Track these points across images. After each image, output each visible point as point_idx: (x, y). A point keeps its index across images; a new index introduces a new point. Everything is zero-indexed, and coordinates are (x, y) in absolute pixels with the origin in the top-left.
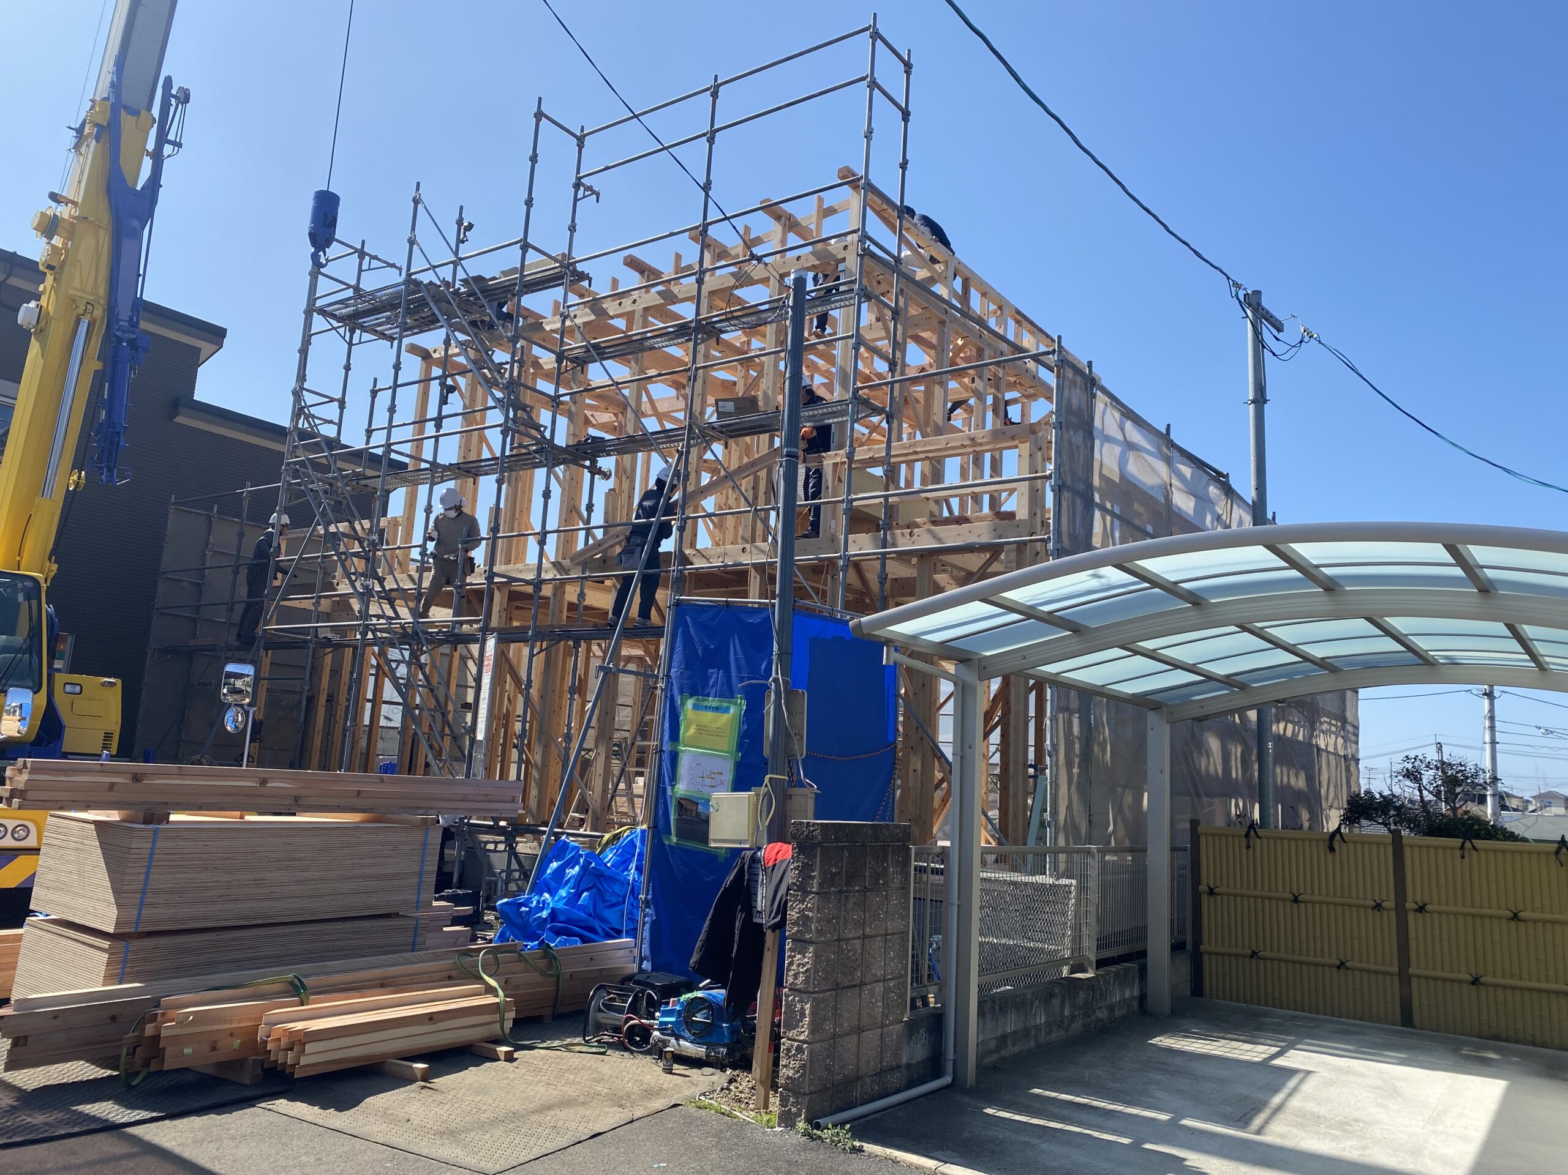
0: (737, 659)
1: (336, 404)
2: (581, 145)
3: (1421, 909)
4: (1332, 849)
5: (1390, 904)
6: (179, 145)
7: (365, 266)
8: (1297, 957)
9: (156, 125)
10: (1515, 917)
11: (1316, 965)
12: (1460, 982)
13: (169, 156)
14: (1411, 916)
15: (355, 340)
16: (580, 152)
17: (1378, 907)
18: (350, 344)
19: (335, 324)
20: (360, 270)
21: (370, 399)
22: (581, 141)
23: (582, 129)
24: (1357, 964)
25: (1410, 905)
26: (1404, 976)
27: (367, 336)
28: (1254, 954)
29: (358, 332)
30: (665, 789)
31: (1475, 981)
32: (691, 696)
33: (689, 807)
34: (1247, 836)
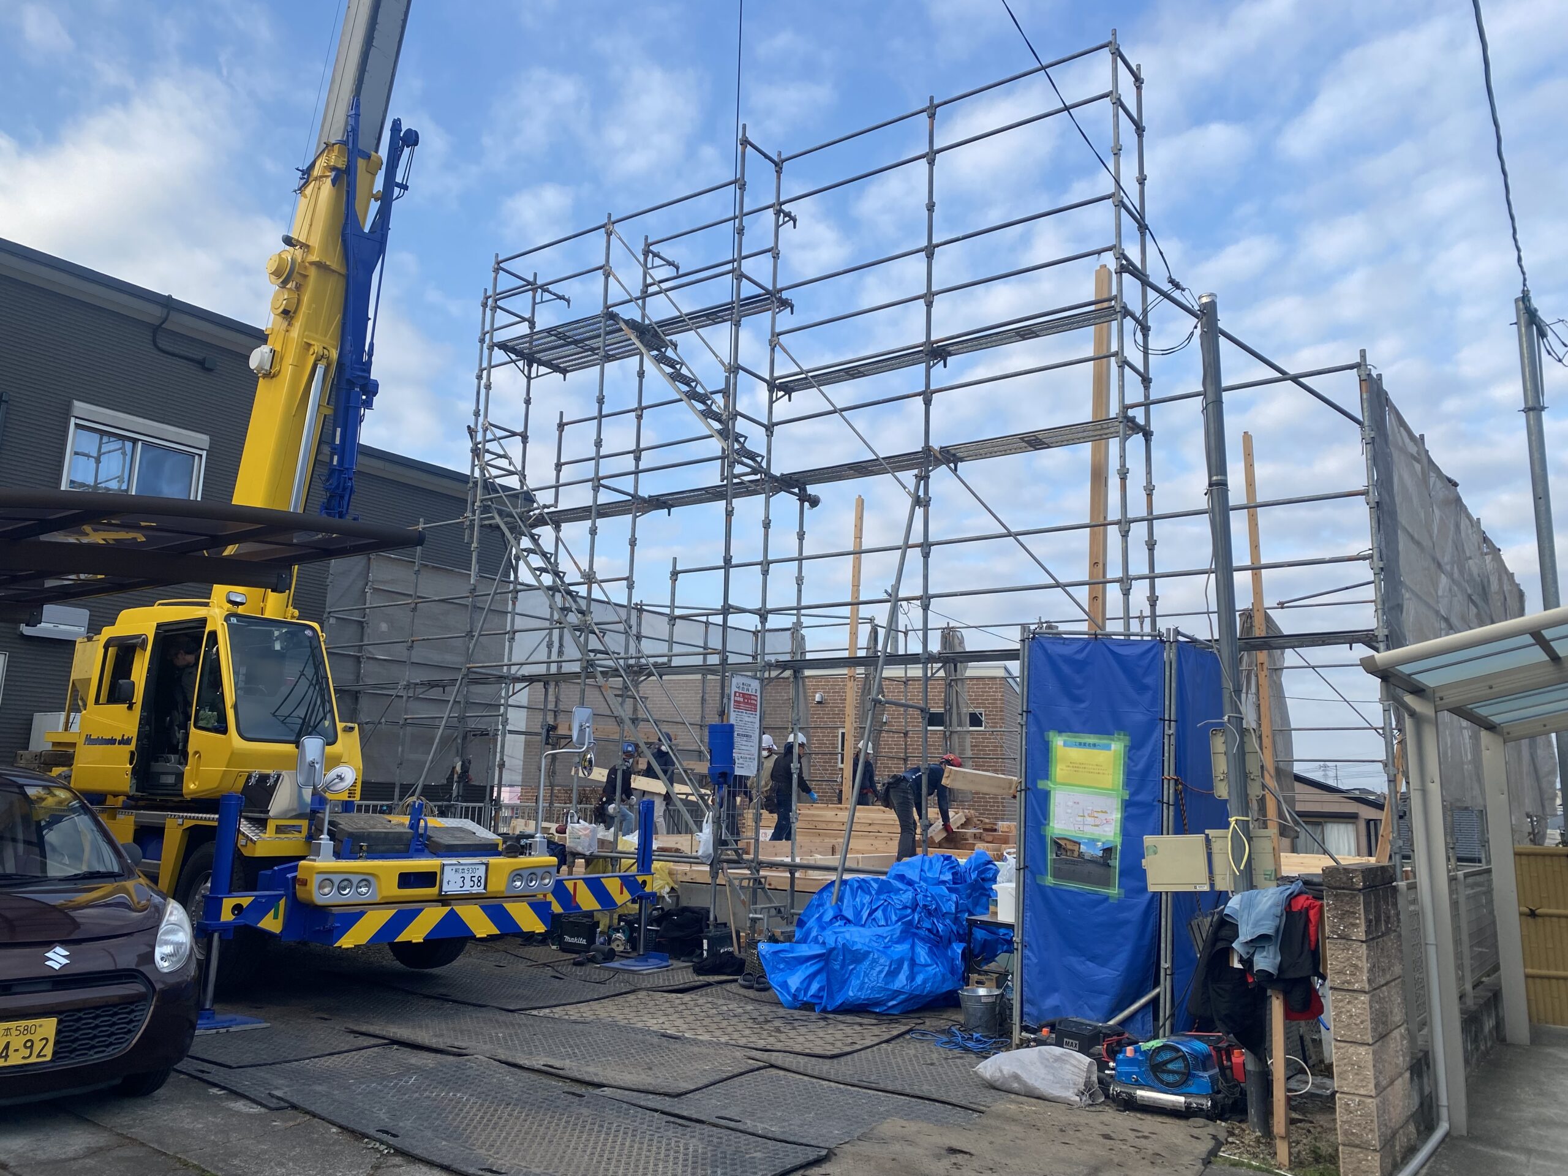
1: (519, 438)
2: (779, 172)
6: (406, 188)
7: (538, 300)
9: (384, 167)
13: (397, 198)
15: (533, 375)
16: (779, 178)
18: (529, 378)
19: (514, 357)
20: (534, 304)
21: (557, 433)
22: (778, 166)
23: (780, 154)
27: (543, 370)
29: (535, 365)
30: (1032, 829)
32: (1062, 732)
33: (1069, 847)
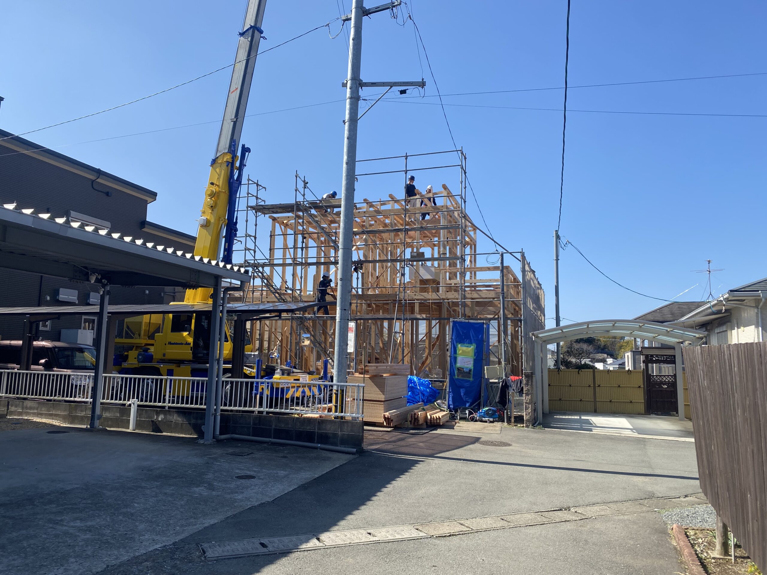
0: (472, 335)
3: (599, 386)
4: (579, 373)
5: (592, 385)
8: (570, 399)
10: (619, 386)
11: (575, 401)
12: (607, 402)
14: (597, 388)
17: (590, 386)
24: (584, 400)
25: (597, 385)
26: (595, 401)
28: (560, 399)
30: (453, 366)
31: (611, 401)
32: (460, 343)
33: (461, 369)
34: (558, 371)
